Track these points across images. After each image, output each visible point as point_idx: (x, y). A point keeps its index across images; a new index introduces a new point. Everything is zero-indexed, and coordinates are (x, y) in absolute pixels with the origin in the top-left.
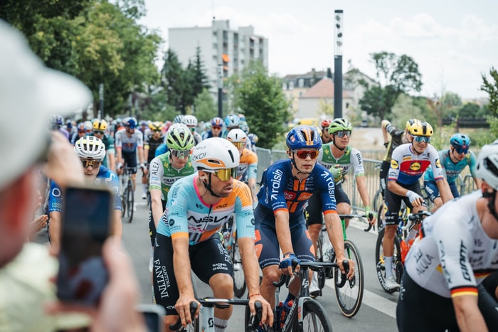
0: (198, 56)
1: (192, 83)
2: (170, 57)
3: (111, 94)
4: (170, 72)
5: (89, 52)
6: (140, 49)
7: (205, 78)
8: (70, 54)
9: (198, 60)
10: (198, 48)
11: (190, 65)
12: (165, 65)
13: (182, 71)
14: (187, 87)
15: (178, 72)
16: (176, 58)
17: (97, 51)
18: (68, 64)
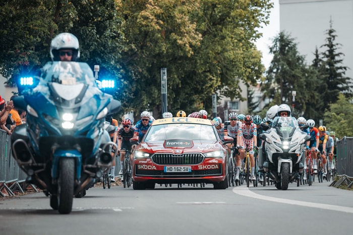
0: (331, 46)
1: (321, 90)
2: (282, 48)
3: (183, 95)
4: (284, 72)
5: (146, 18)
6: (228, 15)
7: (343, 81)
8: (110, 17)
9: (331, 51)
10: (331, 32)
11: (317, 61)
12: (275, 61)
13: (304, 71)
14: (313, 97)
15: (298, 72)
16: (293, 49)
17: (158, 16)
18: (108, 32)
